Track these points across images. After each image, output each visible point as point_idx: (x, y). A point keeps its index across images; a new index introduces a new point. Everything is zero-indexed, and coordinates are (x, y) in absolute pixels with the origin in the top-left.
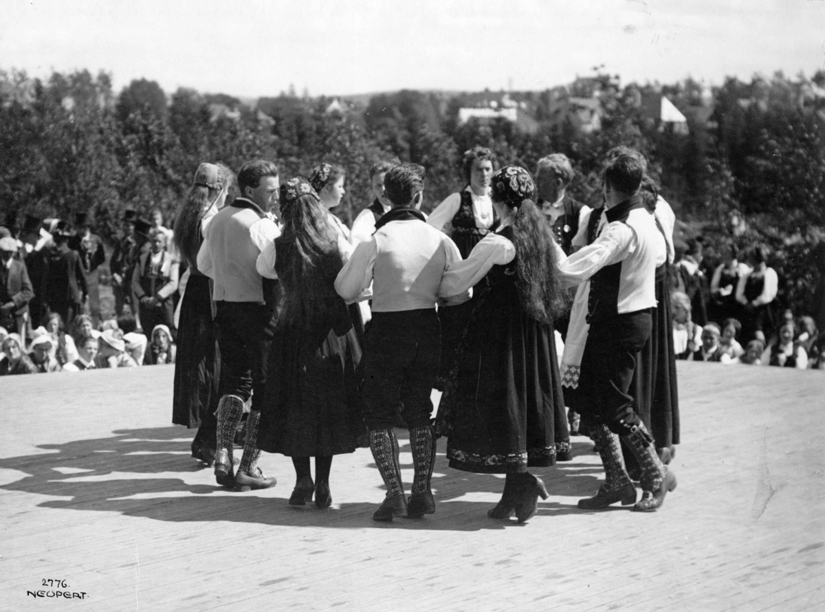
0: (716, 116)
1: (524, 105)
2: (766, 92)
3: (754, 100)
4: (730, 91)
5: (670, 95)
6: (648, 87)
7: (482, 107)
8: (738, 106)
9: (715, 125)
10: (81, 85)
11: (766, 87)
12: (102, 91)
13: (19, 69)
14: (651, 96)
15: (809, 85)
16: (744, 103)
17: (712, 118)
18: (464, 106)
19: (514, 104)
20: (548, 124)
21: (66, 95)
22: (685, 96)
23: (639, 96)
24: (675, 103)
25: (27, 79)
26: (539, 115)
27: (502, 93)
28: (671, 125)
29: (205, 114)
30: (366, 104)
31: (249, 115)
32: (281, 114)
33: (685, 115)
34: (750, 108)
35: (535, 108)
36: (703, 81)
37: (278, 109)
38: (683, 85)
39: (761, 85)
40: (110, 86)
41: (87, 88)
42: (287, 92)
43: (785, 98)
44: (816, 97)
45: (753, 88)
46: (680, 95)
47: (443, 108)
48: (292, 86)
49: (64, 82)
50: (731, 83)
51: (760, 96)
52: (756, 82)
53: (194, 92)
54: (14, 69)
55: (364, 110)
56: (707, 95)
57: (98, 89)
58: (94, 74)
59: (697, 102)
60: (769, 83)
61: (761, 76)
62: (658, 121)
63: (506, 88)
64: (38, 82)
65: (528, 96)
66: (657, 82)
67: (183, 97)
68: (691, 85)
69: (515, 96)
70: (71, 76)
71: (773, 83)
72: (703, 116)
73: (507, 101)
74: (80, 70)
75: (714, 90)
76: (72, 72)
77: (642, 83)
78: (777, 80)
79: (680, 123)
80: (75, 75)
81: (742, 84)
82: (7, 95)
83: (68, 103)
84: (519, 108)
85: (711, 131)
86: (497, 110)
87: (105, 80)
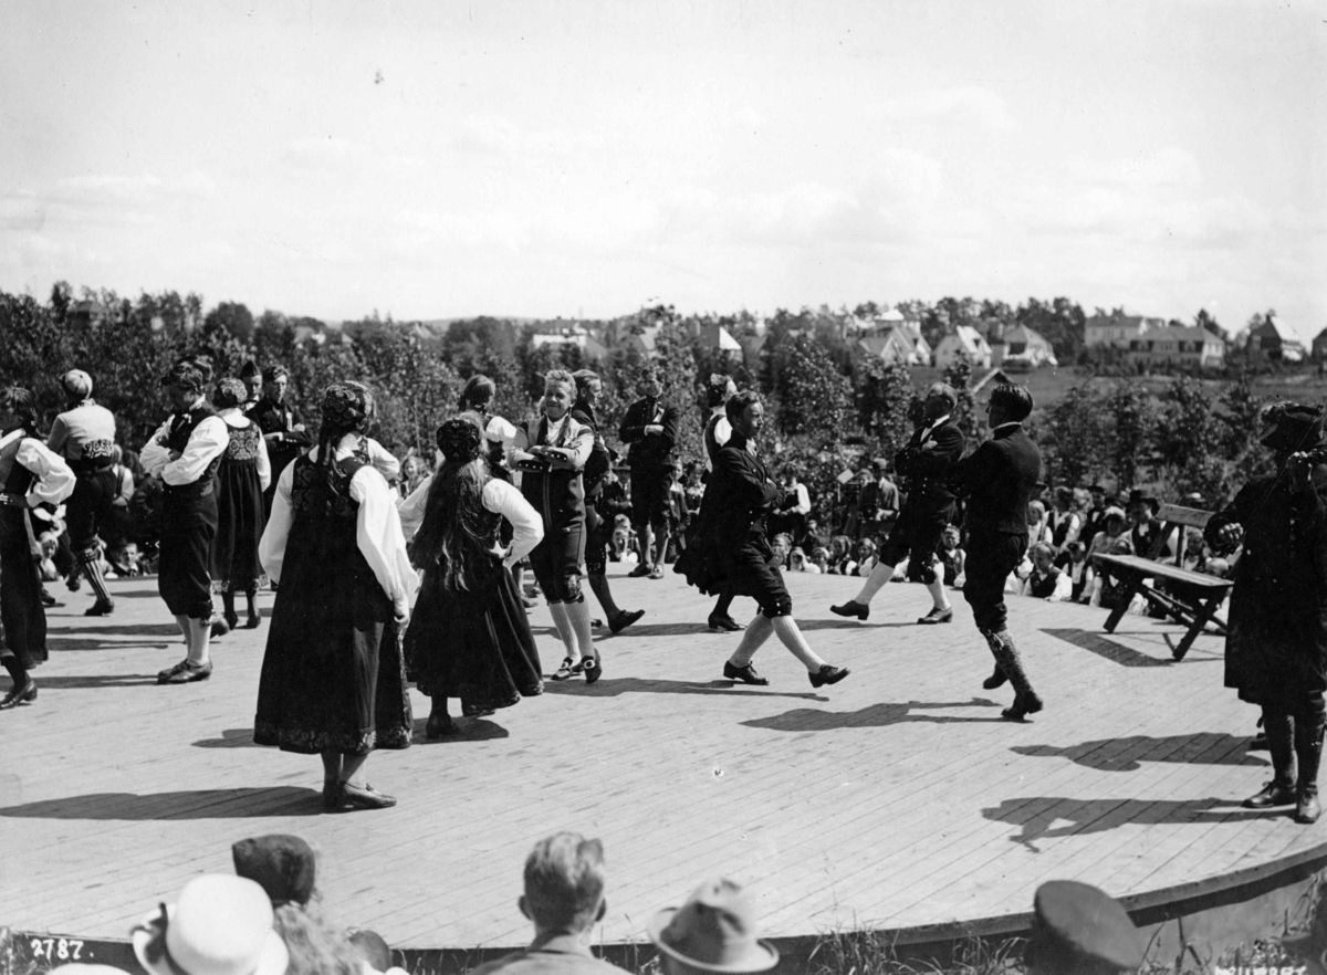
0: (768, 345)
1: (593, 332)
2: (813, 324)
3: (802, 331)
4: (782, 322)
5: (727, 326)
6: (707, 318)
7: (555, 334)
8: (788, 335)
9: (763, 353)
10: (170, 307)
11: (813, 319)
12: (191, 311)
13: (109, 290)
14: (710, 326)
15: (852, 317)
16: (794, 333)
17: (764, 347)
18: (537, 332)
19: (583, 331)
20: (614, 349)
21: (156, 315)
22: (740, 325)
23: (698, 326)
24: (731, 333)
25: (118, 299)
26: (608, 342)
27: (573, 321)
28: (727, 351)
29: (288, 335)
30: (445, 328)
31: (333, 338)
32: (363, 336)
33: (740, 344)
34: (799, 337)
35: (603, 335)
36: (757, 313)
37: (359, 332)
38: (738, 316)
39: (809, 317)
40: (199, 308)
41: (177, 310)
42: (371, 317)
43: (830, 328)
44: (858, 328)
45: (802, 320)
46: (736, 326)
47: (519, 334)
48: (376, 310)
49: (152, 304)
50: (782, 314)
51: (810, 328)
52: (804, 314)
53: (279, 315)
54: (103, 289)
55: (443, 335)
56: (760, 327)
57: (186, 310)
58: (183, 296)
59: (751, 333)
60: (815, 316)
61: (808, 309)
62: (717, 348)
63: (577, 317)
64: (126, 303)
65: (597, 324)
66: (715, 314)
67: (269, 319)
68: (746, 316)
69: (586, 324)
70: (160, 298)
71: (819, 315)
72: (757, 345)
73: (578, 330)
74: (169, 292)
75: (767, 321)
76: (162, 293)
77: (702, 315)
78: (822, 313)
79: (736, 351)
80: (164, 297)
81: (791, 315)
82: (96, 314)
83: (157, 323)
84: (589, 335)
85: (762, 359)
86: (566, 336)
87: (195, 303)
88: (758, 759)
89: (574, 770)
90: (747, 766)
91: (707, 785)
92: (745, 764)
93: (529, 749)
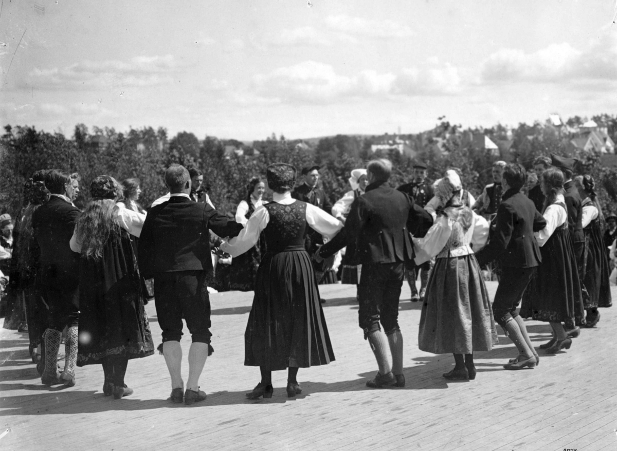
0: (515, 145)
1: (407, 142)
2: (542, 131)
3: (535, 135)
4: (523, 130)
5: (489, 135)
6: (477, 130)
7: (384, 144)
8: (527, 139)
9: (511, 150)
10: (148, 136)
11: (542, 128)
12: (161, 139)
13: (110, 128)
14: (479, 135)
15: (565, 126)
16: (530, 138)
17: (512, 147)
18: (373, 143)
19: (402, 141)
20: (420, 152)
21: (139, 143)
22: (497, 133)
23: (471, 136)
24: (492, 139)
25: (116, 134)
26: (416, 148)
27: (395, 136)
28: (489, 150)
29: (220, 152)
30: (317, 143)
31: (248, 151)
32: (266, 150)
33: (497, 145)
34: (533, 139)
35: (414, 144)
36: (507, 126)
37: (263, 148)
38: (496, 128)
39: (539, 127)
40: (166, 137)
41: (153, 139)
42: (271, 138)
43: (552, 134)
44: (570, 132)
45: (535, 129)
46: (495, 134)
47: (362, 145)
48: (274, 134)
49: (137, 135)
50: (522, 126)
51: (540, 134)
52: (536, 125)
53: (215, 139)
54: (107, 128)
55: (316, 147)
56: (509, 133)
57: (158, 138)
58: (156, 129)
59: (504, 138)
60: (543, 127)
61: (538, 122)
62: (483, 148)
63: (397, 133)
64: (121, 135)
65: (410, 137)
66: (481, 127)
67: (209, 141)
68: (500, 128)
69: (402, 137)
70: (142, 131)
71: (545, 126)
72: (508, 145)
73: (398, 141)
74: (147, 128)
75: (513, 130)
76: (143, 129)
77: (473, 128)
78: (547, 124)
79: (495, 149)
80: (144, 131)
81: (528, 127)
82: (103, 143)
83: (141, 147)
84: (405, 144)
85: (511, 154)
86: (391, 145)
87: (163, 133)
88: (520, 400)
89: (405, 411)
90: (513, 405)
91: (489, 418)
92: (512, 404)
93: (375, 400)
